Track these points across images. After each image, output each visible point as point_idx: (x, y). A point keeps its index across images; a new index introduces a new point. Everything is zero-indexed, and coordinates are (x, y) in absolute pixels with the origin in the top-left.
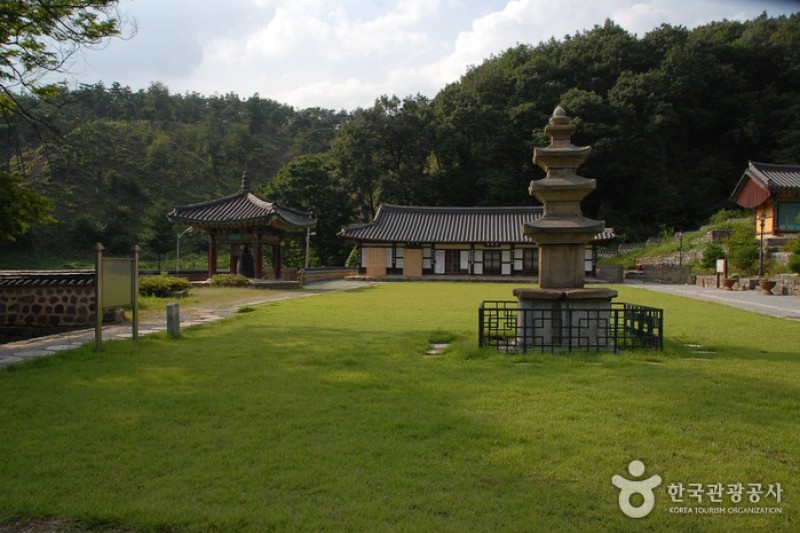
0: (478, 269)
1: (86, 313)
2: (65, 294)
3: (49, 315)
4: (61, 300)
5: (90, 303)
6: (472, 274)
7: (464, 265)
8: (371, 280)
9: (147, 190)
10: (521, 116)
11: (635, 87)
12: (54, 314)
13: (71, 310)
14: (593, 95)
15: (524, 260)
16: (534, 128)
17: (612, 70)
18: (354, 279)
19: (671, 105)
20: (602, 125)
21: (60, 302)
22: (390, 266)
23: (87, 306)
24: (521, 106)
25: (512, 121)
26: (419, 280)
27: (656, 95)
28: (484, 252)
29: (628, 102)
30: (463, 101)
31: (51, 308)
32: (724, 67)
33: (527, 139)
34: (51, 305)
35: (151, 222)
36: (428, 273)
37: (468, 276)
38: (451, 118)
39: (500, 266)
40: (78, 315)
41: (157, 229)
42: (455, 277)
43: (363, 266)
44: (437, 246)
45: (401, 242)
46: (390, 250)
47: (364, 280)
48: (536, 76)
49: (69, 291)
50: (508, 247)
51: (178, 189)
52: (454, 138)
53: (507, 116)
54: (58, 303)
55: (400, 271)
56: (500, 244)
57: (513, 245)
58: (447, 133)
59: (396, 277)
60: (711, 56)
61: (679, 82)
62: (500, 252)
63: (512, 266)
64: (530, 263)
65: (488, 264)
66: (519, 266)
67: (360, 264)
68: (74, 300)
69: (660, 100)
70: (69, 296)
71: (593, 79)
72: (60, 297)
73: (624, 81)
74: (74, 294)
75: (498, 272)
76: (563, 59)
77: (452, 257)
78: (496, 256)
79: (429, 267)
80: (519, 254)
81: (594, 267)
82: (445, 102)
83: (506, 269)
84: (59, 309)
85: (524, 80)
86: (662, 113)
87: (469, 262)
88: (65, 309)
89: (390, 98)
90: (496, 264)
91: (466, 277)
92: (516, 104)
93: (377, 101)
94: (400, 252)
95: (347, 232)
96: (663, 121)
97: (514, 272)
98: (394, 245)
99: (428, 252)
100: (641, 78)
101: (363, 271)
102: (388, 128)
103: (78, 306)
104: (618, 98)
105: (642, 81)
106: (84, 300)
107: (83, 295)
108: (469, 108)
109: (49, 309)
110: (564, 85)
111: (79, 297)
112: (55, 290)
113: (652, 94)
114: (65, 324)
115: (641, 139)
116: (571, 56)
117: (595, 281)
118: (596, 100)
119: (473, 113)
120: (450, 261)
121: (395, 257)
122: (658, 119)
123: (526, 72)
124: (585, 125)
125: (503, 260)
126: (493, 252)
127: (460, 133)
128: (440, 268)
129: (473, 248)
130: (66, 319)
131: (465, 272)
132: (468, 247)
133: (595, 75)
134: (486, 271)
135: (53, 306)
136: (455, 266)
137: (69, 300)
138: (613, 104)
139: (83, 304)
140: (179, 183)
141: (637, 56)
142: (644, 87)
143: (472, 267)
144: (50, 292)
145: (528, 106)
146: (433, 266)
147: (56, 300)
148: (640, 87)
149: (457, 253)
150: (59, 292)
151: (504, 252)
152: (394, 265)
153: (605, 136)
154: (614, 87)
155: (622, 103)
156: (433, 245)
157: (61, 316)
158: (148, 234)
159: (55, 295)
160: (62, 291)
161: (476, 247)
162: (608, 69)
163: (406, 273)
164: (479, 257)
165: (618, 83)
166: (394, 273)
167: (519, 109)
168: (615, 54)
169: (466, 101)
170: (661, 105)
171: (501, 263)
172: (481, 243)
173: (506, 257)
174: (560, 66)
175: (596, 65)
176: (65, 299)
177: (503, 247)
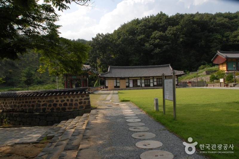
0: (143, 85)
1: (78, 105)
2: (68, 98)
3: (61, 107)
4: (66, 101)
5: (79, 101)
6: (141, 87)
7: (139, 84)
8: (110, 90)
9: (18, 65)
10: (141, 39)
11: (173, 31)
12: (63, 107)
13: (71, 105)
14: (162, 33)
15: (157, 81)
16: (145, 43)
17: (165, 26)
18: (104, 90)
19: (184, 36)
20: (165, 42)
21: (66, 102)
22: (115, 85)
23: (78, 102)
24: (141, 36)
25: (138, 41)
26: (125, 89)
27: (180, 32)
28: (145, 80)
29: (172, 35)
30: (123, 35)
31: (61, 104)
32: (194, 25)
33: (143, 46)
34: (61, 103)
35: (25, 75)
36: (128, 87)
37: (140, 87)
38: (120, 40)
39: (150, 84)
40: (74, 107)
41: (27, 77)
42: (136, 88)
43: (106, 86)
44: (130, 79)
45: (118, 78)
46: (115, 80)
47: (108, 90)
48: (144, 27)
49: (69, 97)
50: (152, 78)
51: (28, 64)
52: (122, 46)
53: (136, 39)
54: (65, 102)
55: (119, 87)
56: (150, 77)
57: (153, 77)
58: (119, 44)
59: (118, 89)
60: (191, 22)
61: (185, 29)
62: (150, 80)
63: (153, 84)
64: (159, 83)
65: (146, 83)
66: (155, 84)
67: (105, 85)
68: (72, 100)
69: (181, 34)
70: (70, 99)
71: (160, 28)
72: (65, 100)
73: (170, 29)
74: (72, 98)
75: (149, 86)
76: (151, 23)
77: (135, 81)
78: (148, 81)
79: (128, 85)
80: (155, 80)
81: (178, 83)
82: (118, 35)
83: (152, 85)
84: (65, 104)
85: (141, 29)
86: (182, 38)
87: (140, 83)
88: (68, 104)
89: (101, 34)
90: (149, 83)
91: (140, 88)
92: (139, 35)
93: (97, 35)
94: (118, 81)
95: (101, 75)
96: (182, 40)
97: (154, 86)
98: (116, 78)
99: (127, 81)
100: (175, 28)
101: (107, 87)
102: (102, 43)
103: (74, 102)
104: (169, 34)
105: (175, 29)
106: (77, 100)
107: (76, 98)
108: (126, 37)
109: (60, 105)
110: (152, 30)
111: (74, 99)
112: (63, 97)
113: (179, 33)
114: (69, 110)
115: (176, 46)
116: (153, 22)
117: (178, 87)
118: (163, 34)
119: (127, 38)
120: (134, 83)
121: (117, 83)
122: (181, 40)
123: (141, 26)
124: (161, 41)
125: (151, 82)
126: (147, 79)
127: (123, 44)
128: (131, 85)
129: (141, 79)
130: (69, 108)
131: (139, 86)
132: (140, 78)
133: (160, 27)
134: (145, 86)
135: (63, 103)
136: (136, 84)
137: (70, 100)
138: (168, 35)
139: (76, 102)
140: (27, 62)
141: (172, 22)
142: (176, 31)
143: (141, 84)
144: (61, 98)
145: (143, 36)
146: (129, 85)
147: (64, 101)
148: (175, 31)
149: (136, 81)
150: (65, 98)
151: (151, 80)
152: (116, 85)
153: (166, 45)
154: (167, 31)
155: (171, 35)
156: (128, 78)
157: (67, 107)
158: (24, 79)
159: (63, 99)
160: (66, 97)
161: (142, 78)
162: (164, 25)
163: (121, 87)
164: (143, 81)
165: (168, 29)
166: (117, 87)
167: (140, 37)
168: (165, 21)
169: (124, 35)
170: (182, 36)
171: (150, 83)
172: (143, 77)
173: (151, 81)
174: (150, 25)
175: (161, 24)
176: (68, 100)
177: (150, 78)
